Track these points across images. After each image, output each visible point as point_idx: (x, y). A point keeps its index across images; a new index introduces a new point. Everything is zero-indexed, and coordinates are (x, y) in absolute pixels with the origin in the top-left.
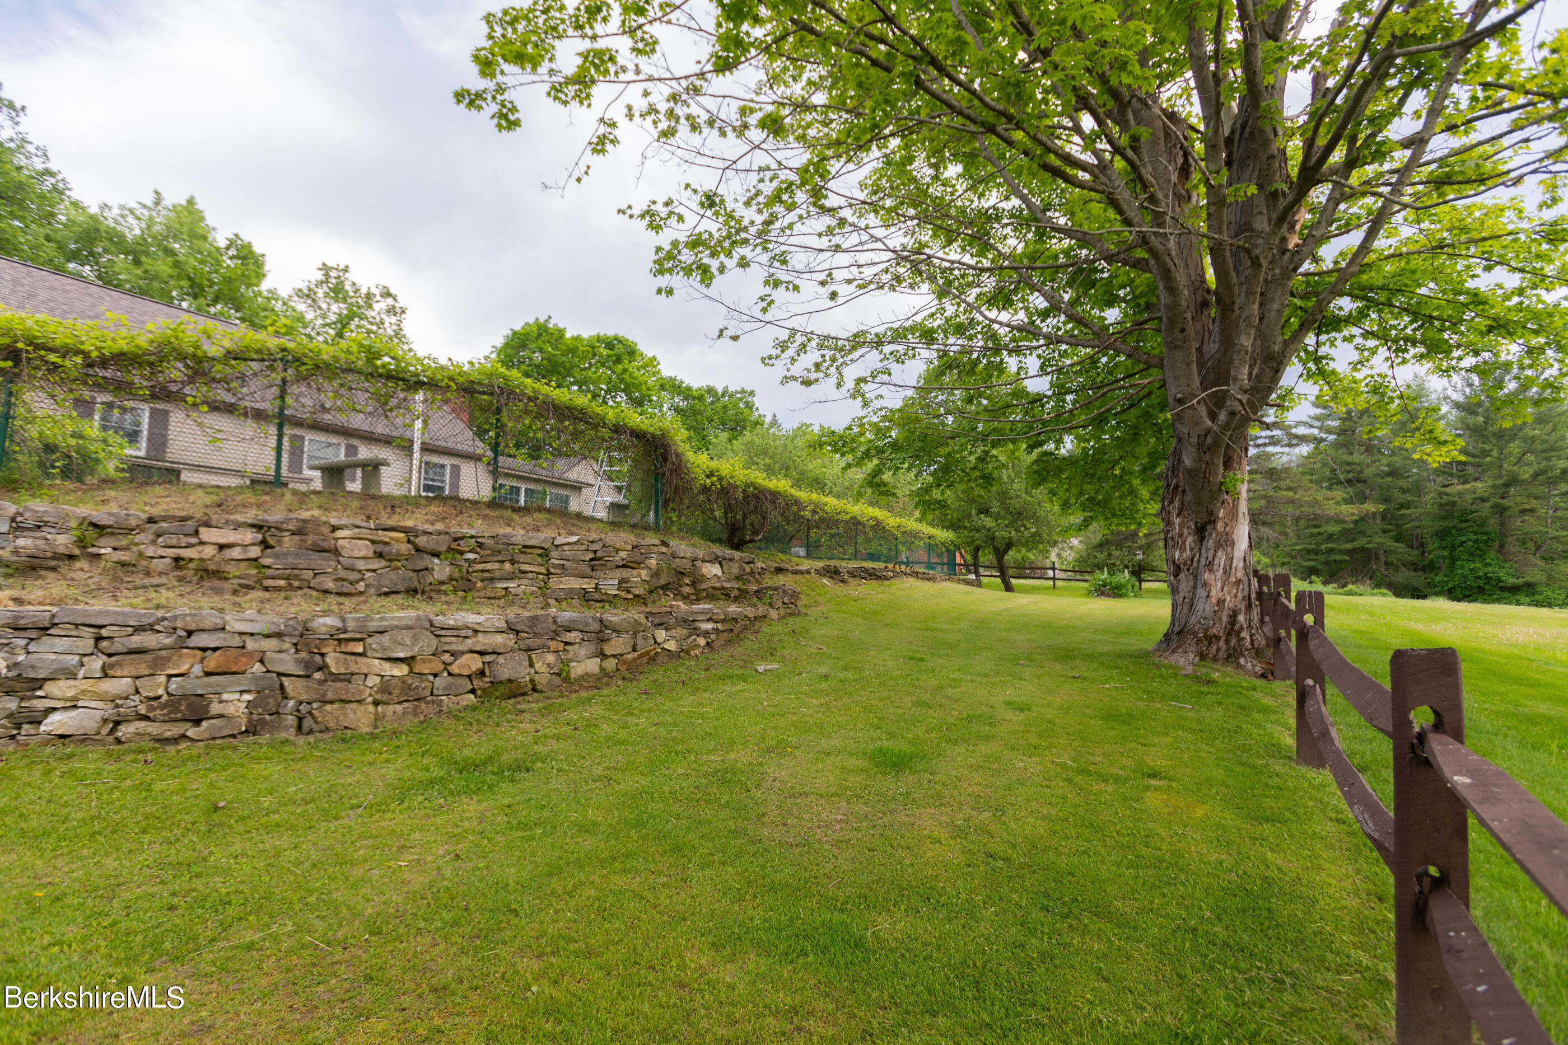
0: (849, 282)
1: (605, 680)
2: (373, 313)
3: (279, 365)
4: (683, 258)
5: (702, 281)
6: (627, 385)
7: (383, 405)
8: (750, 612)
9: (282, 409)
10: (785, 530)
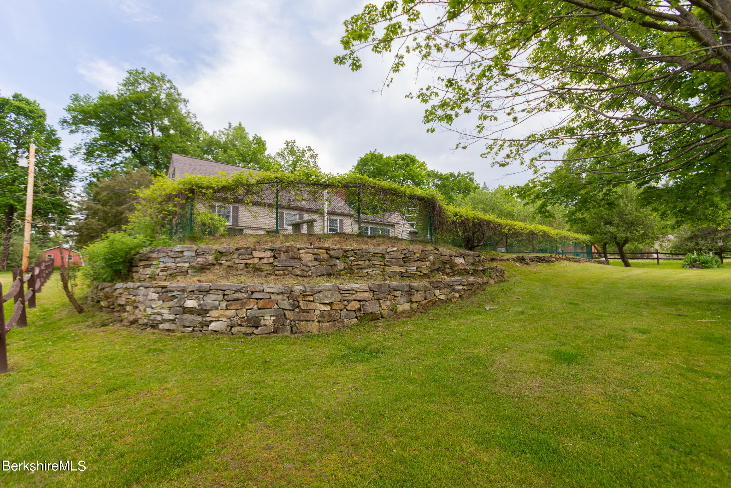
0: (523, 111)
1: (413, 313)
2: (305, 158)
3: (275, 184)
4: (437, 113)
5: (447, 122)
6: (412, 176)
7: (314, 197)
8: (480, 280)
9: (277, 202)
10: (494, 240)
